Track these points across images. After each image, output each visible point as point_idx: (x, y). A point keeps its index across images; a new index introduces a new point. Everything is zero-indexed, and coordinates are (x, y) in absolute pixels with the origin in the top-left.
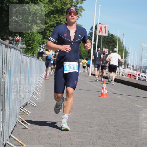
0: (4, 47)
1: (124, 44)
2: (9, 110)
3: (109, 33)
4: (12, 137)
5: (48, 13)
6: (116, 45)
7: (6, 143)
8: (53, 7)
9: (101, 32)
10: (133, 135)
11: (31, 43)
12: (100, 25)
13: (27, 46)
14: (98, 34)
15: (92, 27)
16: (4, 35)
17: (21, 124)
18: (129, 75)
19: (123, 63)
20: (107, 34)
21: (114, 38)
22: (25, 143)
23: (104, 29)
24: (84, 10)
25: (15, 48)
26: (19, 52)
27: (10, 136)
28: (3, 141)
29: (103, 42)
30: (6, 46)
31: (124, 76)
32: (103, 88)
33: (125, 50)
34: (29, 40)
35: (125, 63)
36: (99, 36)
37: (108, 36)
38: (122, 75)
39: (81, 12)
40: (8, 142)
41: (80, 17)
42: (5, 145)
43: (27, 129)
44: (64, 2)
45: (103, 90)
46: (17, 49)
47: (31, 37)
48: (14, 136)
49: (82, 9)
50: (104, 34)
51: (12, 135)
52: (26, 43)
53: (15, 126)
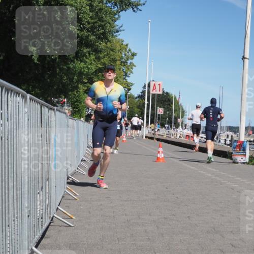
0: (47, 109)
1: (181, 102)
2: (56, 179)
3: (163, 91)
4: (59, 209)
5: (96, 71)
6: (172, 104)
7: (53, 216)
8: (100, 64)
9: (154, 90)
10: (194, 203)
11: (78, 105)
12: (154, 83)
13: (74, 108)
14: (151, 92)
15: (145, 85)
16: (48, 97)
17: (69, 195)
18: (187, 136)
19: (180, 124)
20: (161, 93)
21: (169, 96)
22: (75, 216)
23: (157, 87)
24: (135, 66)
25: (59, 111)
26: (65, 115)
27: (57, 209)
28: (50, 214)
29: (157, 101)
30: (50, 109)
31: (182, 138)
32: (159, 152)
33: (182, 109)
34: (76, 102)
35: (182, 123)
36: (152, 94)
37: (163, 94)
38: (180, 137)
39: (132, 68)
40: (55, 215)
41: (131, 74)
42: (52, 218)
43: (76, 199)
44: (112, 59)
45: (159, 154)
46: (62, 112)
47: (77, 98)
48: (62, 208)
49: (132, 65)
50: (158, 92)
51: (59, 208)
52: (72, 104)
53: (63, 197)
